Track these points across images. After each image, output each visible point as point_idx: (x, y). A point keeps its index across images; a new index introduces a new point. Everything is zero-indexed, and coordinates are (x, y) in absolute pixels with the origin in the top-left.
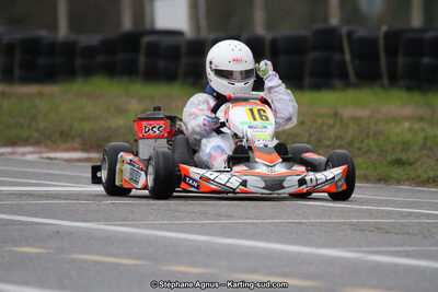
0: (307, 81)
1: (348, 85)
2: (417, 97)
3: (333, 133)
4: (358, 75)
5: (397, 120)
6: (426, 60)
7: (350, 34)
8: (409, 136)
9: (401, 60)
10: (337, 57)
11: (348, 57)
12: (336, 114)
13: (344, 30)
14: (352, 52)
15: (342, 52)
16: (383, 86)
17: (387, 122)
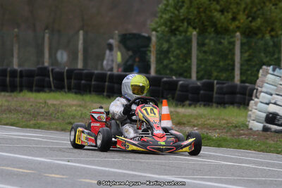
0: (34, 88)
1: (51, 91)
2: (79, 97)
3: (44, 110)
4: (55, 87)
5: (70, 106)
6: (83, 82)
7: (52, 70)
8: (75, 113)
9: (73, 82)
10: (47, 79)
11: (51, 79)
12: (45, 102)
13: (50, 68)
14: (53, 76)
15: (49, 77)
16: (65, 92)
17: (66, 106)
